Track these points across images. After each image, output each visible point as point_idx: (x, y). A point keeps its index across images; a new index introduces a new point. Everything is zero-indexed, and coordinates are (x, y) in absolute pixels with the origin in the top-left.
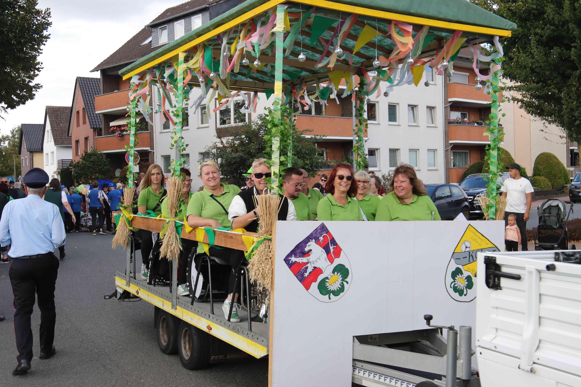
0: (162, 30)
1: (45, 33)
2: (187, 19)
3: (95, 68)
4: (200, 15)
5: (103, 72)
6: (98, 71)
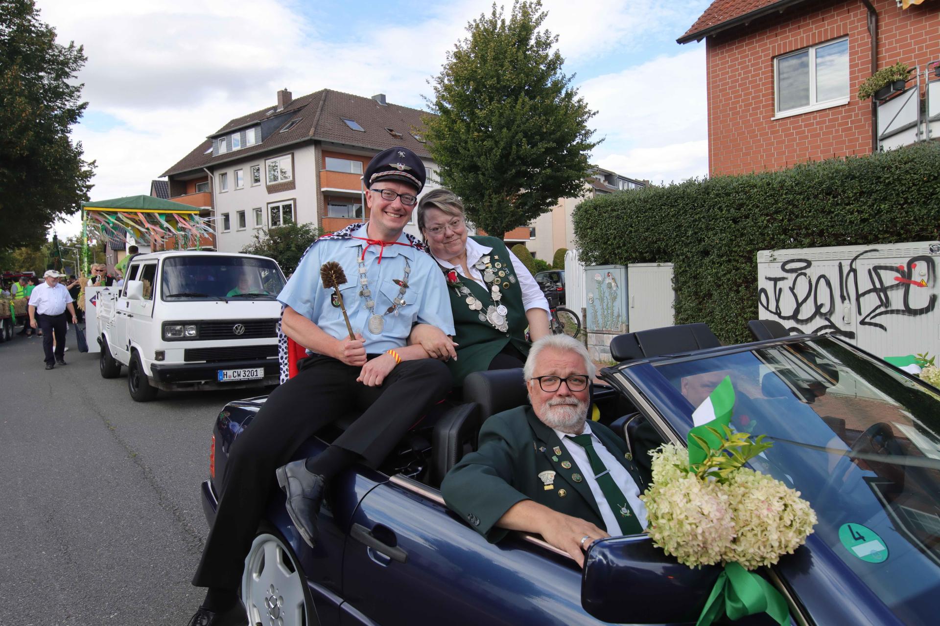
0: (222, 141)
2: (243, 132)
3: (163, 174)
4: (253, 129)
5: (171, 177)
6: (165, 177)
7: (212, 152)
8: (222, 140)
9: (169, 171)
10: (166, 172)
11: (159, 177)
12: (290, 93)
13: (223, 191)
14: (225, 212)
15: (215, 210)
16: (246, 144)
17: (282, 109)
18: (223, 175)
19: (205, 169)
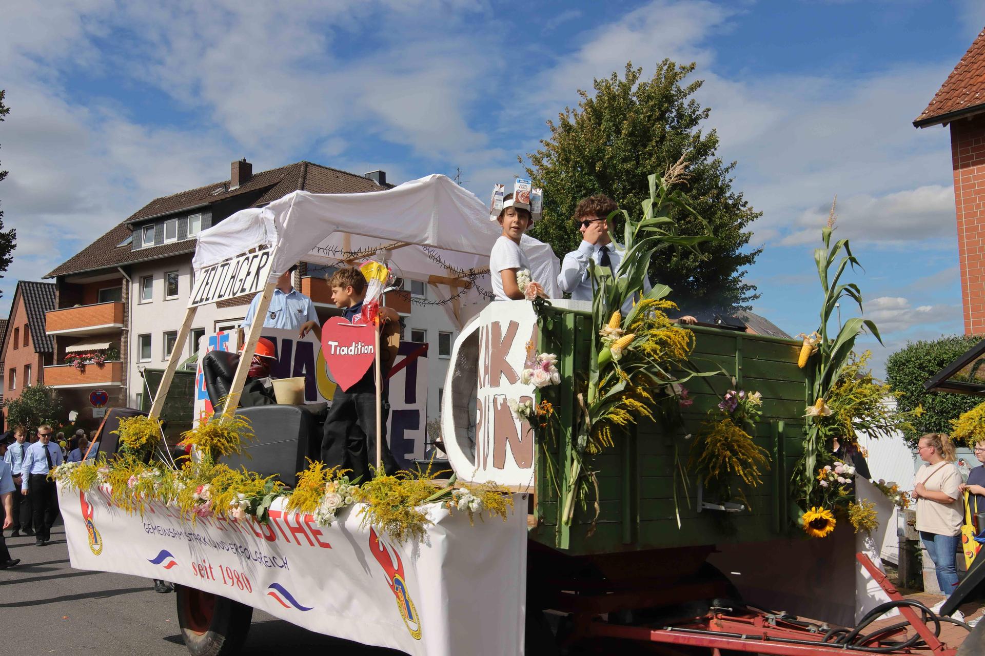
1: (7, 256)
2: (182, 219)
3: (50, 274)
4: (199, 216)
5: (61, 279)
6: (53, 278)
7: (131, 243)
8: (147, 229)
9: (59, 268)
10: (54, 271)
11: (42, 279)
12: (251, 165)
13: (143, 301)
14: (145, 331)
15: (129, 329)
16: (186, 235)
17: (238, 187)
18: (145, 278)
19: (119, 269)
